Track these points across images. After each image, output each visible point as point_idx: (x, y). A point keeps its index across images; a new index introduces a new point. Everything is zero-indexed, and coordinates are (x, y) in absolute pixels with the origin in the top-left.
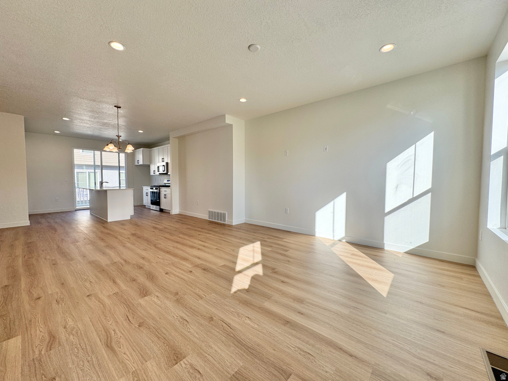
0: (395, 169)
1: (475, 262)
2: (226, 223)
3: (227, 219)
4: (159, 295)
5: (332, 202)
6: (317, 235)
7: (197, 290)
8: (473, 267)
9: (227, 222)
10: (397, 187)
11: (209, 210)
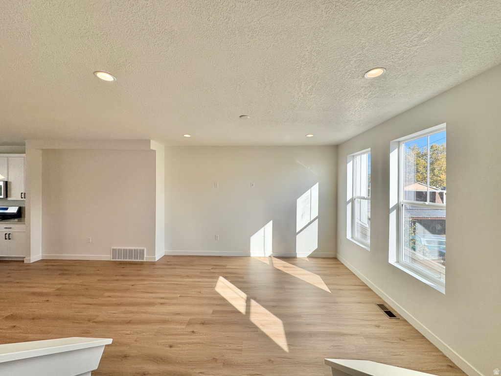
0: (301, 203)
1: (336, 255)
2: (145, 260)
3: (145, 256)
4: (201, 371)
5: (263, 228)
6: (252, 255)
7: (227, 346)
8: (335, 258)
9: (146, 258)
10: (302, 216)
11: (113, 248)
